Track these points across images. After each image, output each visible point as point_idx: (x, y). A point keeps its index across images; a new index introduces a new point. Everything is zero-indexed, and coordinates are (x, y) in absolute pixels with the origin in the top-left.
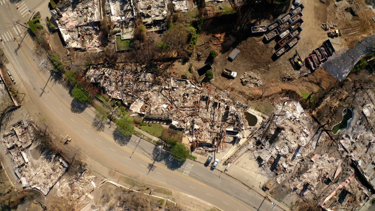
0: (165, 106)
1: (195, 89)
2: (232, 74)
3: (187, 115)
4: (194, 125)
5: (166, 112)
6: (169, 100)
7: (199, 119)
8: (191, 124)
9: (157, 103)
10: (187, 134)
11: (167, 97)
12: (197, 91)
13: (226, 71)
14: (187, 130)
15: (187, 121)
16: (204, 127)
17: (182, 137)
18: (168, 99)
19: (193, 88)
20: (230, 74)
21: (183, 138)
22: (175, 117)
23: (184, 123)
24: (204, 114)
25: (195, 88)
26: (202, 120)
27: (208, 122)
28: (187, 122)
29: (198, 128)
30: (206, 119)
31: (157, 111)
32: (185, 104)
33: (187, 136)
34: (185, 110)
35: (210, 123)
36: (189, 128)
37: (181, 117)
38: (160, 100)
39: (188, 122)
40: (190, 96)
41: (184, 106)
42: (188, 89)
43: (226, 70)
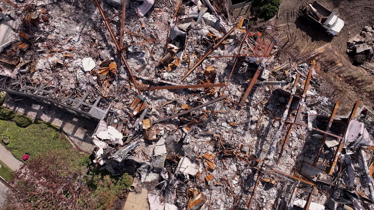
0: (89, 64)
1: (212, 29)
2: (331, 23)
3: (162, 116)
4: (179, 160)
5: (89, 87)
6: (109, 47)
7: (202, 139)
8: (169, 152)
9: (66, 47)
10: (148, 185)
11: (103, 35)
12: (219, 35)
13: (314, 10)
14: (150, 170)
15: (159, 137)
16: (215, 173)
17: (127, 192)
18: (105, 40)
19: (205, 20)
20: (324, 20)
21: (131, 195)
22: (119, 112)
23: (148, 142)
24: (224, 124)
25: (216, 25)
26: (215, 147)
27: (233, 156)
28: (156, 141)
29: (193, 174)
30: (228, 146)
31: (59, 79)
32: (166, 75)
33: (144, 190)
34: (161, 98)
35: (243, 163)
36: (159, 163)
37: (138, 116)
38: (76, 39)
39: (162, 141)
40: (189, 48)
41: (159, 79)
42: (188, 20)
43: (315, 5)
